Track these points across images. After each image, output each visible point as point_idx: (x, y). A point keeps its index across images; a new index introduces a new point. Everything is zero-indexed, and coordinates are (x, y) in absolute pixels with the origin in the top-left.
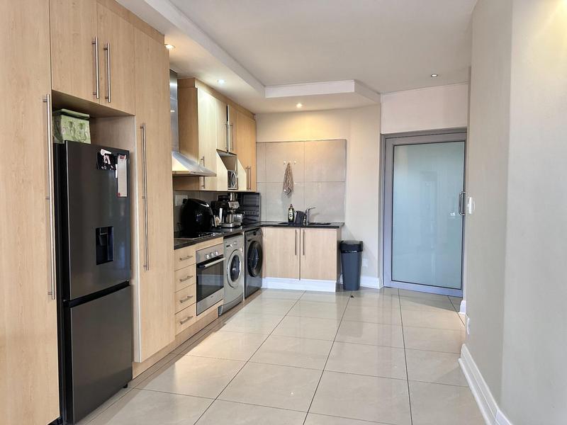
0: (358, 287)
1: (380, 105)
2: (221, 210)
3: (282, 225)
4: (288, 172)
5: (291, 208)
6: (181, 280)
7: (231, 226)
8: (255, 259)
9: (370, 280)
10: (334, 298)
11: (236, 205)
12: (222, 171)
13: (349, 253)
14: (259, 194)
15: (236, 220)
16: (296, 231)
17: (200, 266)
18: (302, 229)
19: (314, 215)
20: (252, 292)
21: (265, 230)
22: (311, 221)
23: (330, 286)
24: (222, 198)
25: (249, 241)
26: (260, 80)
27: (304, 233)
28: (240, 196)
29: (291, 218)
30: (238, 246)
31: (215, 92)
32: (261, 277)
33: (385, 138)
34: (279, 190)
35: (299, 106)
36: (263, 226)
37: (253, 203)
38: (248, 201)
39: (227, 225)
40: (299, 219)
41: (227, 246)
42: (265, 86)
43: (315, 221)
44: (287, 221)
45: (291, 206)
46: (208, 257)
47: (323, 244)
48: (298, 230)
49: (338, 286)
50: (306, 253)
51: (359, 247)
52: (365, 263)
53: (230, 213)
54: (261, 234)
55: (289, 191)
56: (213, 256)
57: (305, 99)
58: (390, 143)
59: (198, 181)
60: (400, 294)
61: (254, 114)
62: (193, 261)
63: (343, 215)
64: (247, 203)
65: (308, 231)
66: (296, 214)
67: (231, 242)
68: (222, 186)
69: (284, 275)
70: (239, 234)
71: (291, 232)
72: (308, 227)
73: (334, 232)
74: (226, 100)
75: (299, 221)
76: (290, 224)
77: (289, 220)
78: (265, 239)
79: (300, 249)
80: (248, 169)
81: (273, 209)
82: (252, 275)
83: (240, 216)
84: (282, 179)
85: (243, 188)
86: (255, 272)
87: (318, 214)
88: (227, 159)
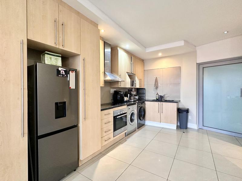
0: (186, 128)
1: (196, 51)
2: (129, 95)
3: (153, 101)
4: (156, 81)
5: (157, 94)
6: (105, 123)
7: (132, 101)
8: (142, 114)
9: (192, 124)
10: (175, 132)
11: (135, 93)
12: (128, 80)
13: (182, 113)
14: (145, 89)
15: (134, 98)
16: (159, 104)
18: (161, 103)
19: (167, 97)
20: (140, 126)
22: (166, 100)
23: (174, 127)
24: (130, 90)
25: (139, 107)
27: (162, 104)
28: (138, 90)
29: (157, 98)
30: (134, 109)
31: (127, 52)
32: (145, 120)
33: (199, 65)
34: (153, 87)
35: (160, 55)
36: (145, 101)
37: (143, 92)
38: (140, 92)
39: (131, 101)
40: (160, 98)
41: (129, 109)
42: (146, 48)
43: (167, 99)
44: (156, 99)
45: (157, 93)
47: (172, 108)
48: (160, 103)
49: (177, 126)
50: (163, 112)
51: (187, 111)
52: (190, 117)
53: (132, 96)
54: (145, 104)
55: (157, 88)
56: (121, 113)
57: (163, 51)
58: (201, 67)
59: (118, 84)
60: (208, 133)
61: (143, 60)
62: (112, 115)
63: (180, 98)
64: (141, 92)
65: (164, 103)
66: (159, 96)
67: (130, 107)
68: (128, 86)
69: (154, 120)
70: (135, 104)
71: (157, 103)
72: (164, 102)
73: (175, 104)
74: (131, 55)
75: (160, 99)
77: (157, 99)
78: (146, 106)
79: (160, 111)
80: (140, 80)
81: (150, 94)
82: (140, 119)
83: (137, 97)
84: (154, 83)
85: (138, 86)
86: (142, 118)
87: (168, 96)
88: (131, 76)
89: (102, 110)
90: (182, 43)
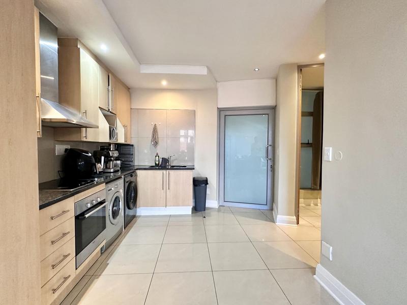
0: (204, 209)
1: (217, 89)
2: (103, 158)
3: (152, 168)
4: (155, 131)
5: (157, 155)
6: (53, 242)
7: (112, 171)
8: (131, 196)
9: (212, 202)
10: (191, 218)
11: (116, 154)
12: (104, 125)
13: (200, 184)
14: (133, 145)
15: (116, 166)
16: (163, 173)
17: (79, 218)
18: (167, 171)
19: (173, 161)
20: (129, 221)
21: (138, 172)
22: (172, 165)
23: (188, 210)
24: (103, 149)
25: (127, 182)
27: (169, 174)
28: (119, 146)
29: (157, 163)
30: (118, 188)
32: (136, 207)
33: (220, 110)
34: (149, 142)
35: (164, 83)
36: (137, 169)
37: (128, 152)
38: (124, 150)
39: (109, 171)
40: (163, 163)
41: (109, 190)
42: (140, 64)
43: (175, 164)
44: (154, 165)
45: (157, 154)
46: (89, 206)
47: (184, 180)
48: (164, 171)
50: (171, 188)
51: (206, 182)
53: (111, 160)
54: (136, 175)
55: (156, 143)
56: (95, 203)
57: (170, 77)
58: (223, 114)
59: (80, 132)
60: (232, 211)
61: (129, 89)
63: (192, 159)
64: (124, 152)
65: (172, 172)
66: (161, 160)
67: (112, 186)
68: (104, 138)
69: (154, 204)
70: (120, 178)
71: (159, 173)
72: (170, 169)
73: (190, 172)
75: (163, 165)
76: (157, 167)
77: (156, 164)
78: (139, 179)
79: (166, 185)
80: (125, 127)
81: (143, 156)
82: (129, 208)
83: (119, 162)
84: (151, 136)
85: (121, 140)
86: (131, 206)
87: (176, 159)
88: (110, 117)
89: (41, 207)
90: (203, 71)
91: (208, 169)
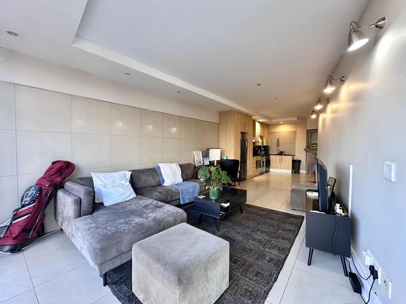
0: (299, 173)
1: (306, 122)
3: (276, 155)
4: (278, 140)
5: (279, 150)
7: (262, 154)
8: (268, 163)
9: (303, 171)
10: (291, 175)
11: (263, 149)
12: (260, 140)
13: (296, 165)
14: (269, 146)
16: (280, 157)
17: (257, 162)
20: (267, 171)
21: (271, 156)
23: (290, 171)
24: (260, 147)
25: (267, 158)
26: (271, 119)
27: (282, 157)
30: (264, 159)
31: (259, 122)
32: (269, 168)
33: (308, 131)
34: (276, 145)
35: (281, 123)
38: (266, 148)
41: (262, 158)
43: (286, 154)
46: (258, 160)
47: (288, 160)
49: (292, 172)
50: (283, 162)
51: (300, 161)
52: (301, 166)
53: (262, 151)
55: (278, 146)
58: (310, 132)
61: (268, 125)
62: (255, 160)
63: (295, 152)
65: (284, 156)
66: (280, 152)
68: (260, 144)
69: (276, 168)
70: (264, 156)
73: (291, 157)
74: (261, 123)
75: (281, 154)
76: (278, 155)
77: (278, 153)
78: (271, 158)
79: (281, 161)
80: (266, 140)
81: (273, 150)
82: (267, 167)
83: (264, 152)
84: (276, 143)
85: (265, 145)
87: (287, 152)
88: (261, 137)
91: (301, 155)
